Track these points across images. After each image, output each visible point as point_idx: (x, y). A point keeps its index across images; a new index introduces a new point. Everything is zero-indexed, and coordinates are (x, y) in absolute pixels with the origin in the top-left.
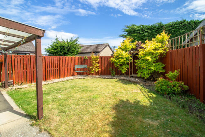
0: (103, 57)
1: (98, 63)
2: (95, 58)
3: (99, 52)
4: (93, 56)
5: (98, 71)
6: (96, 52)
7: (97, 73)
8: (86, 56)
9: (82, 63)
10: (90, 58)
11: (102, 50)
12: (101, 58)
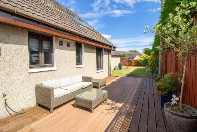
0: (135, 60)
1: (134, 62)
2: (132, 60)
6: (133, 58)
8: (129, 59)
11: (135, 57)
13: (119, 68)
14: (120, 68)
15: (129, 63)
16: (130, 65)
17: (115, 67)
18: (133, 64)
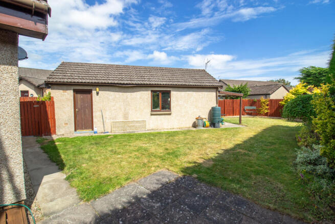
0: (273, 100)
1: (267, 105)
2: (264, 101)
3: (269, 94)
4: (263, 99)
5: (267, 113)
6: (267, 95)
7: (266, 115)
8: (255, 99)
9: (251, 105)
10: (259, 101)
11: (274, 92)
12: (271, 101)
13: (208, 124)
14: (213, 124)
15: (254, 108)
16: (256, 113)
17: (195, 120)
18: (266, 111)
